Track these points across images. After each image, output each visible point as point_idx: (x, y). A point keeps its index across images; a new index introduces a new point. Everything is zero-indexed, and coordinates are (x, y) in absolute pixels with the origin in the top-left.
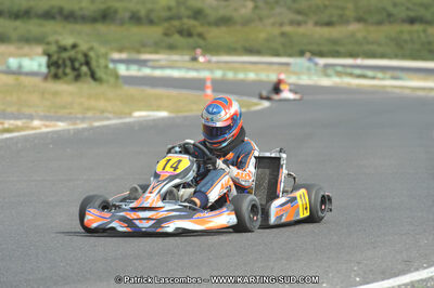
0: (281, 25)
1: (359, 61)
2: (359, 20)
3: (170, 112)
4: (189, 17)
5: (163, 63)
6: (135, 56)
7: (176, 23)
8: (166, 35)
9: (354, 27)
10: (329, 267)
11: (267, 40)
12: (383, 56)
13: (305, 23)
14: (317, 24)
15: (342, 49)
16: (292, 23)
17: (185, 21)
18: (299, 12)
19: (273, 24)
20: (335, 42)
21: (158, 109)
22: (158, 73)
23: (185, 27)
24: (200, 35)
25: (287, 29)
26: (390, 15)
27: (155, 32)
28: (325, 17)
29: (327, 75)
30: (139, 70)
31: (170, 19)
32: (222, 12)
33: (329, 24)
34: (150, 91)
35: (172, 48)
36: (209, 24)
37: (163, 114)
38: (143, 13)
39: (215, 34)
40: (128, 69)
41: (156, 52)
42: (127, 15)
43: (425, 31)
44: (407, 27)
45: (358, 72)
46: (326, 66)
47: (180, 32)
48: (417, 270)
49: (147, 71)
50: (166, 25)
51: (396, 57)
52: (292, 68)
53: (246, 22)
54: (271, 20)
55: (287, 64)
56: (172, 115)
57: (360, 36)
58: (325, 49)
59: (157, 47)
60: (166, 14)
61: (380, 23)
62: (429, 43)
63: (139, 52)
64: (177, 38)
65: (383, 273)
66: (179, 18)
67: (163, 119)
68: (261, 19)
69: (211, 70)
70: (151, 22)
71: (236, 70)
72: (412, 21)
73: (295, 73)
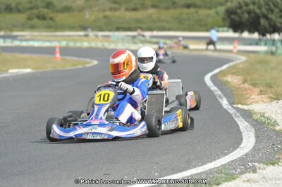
0: (104, 11)
1: (155, 33)
2: (154, 6)
3: (33, 69)
4: (43, 7)
5: (28, 37)
6: (9, 33)
7: (36, 11)
8: (29, 19)
9: (151, 11)
10: (138, 167)
11: (95, 21)
12: (170, 29)
13: (119, 9)
14: (127, 9)
15: (143, 26)
16: (111, 9)
17: (41, 9)
18: (115, 3)
19: (99, 11)
20: (139, 21)
21: (25, 67)
22: (24, 44)
23: (41, 13)
24: (51, 19)
25: (108, 13)
26: (174, 3)
27: (21, 18)
28: (132, 5)
29: (135, 43)
30: (12, 42)
31: (31, 9)
32: (65, 4)
33: (135, 9)
34: (19, 55)
35: (33, 27)
36: (57, 11)
37: (28, 70)
38: (13, 5)
39: (60, 18)
40: (4, 42)
41: (23, 30)
42: (4, 7)
43: (197, 12)
44: (185, 11)
45: (154, 40)
46: (134, 37)
47: (38, 17)
48: (195, 167)
49: (17, 43)
50: (29, 12)
51: (178, 30)
52: (112, 39)
53: (81, 10)
54: (97, 8)
55: (108, 36)
56: (34, 71)
57: (155, 17)
58: (132, 26)
59: (23, 27)
60: (29, 6)
61: (168, 8)
62: (200, 20)
63: (11, 30)
64: (36, 21)
65: (173, 169)
66: (38, 8)
67: (28, 74)
68: (90, 7)
69: (59, 41)
70: (19, 11)
71: (75, 41)
72: (188, 6)
73: (113, 42)
